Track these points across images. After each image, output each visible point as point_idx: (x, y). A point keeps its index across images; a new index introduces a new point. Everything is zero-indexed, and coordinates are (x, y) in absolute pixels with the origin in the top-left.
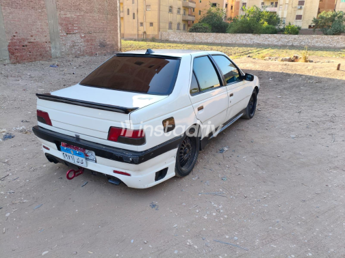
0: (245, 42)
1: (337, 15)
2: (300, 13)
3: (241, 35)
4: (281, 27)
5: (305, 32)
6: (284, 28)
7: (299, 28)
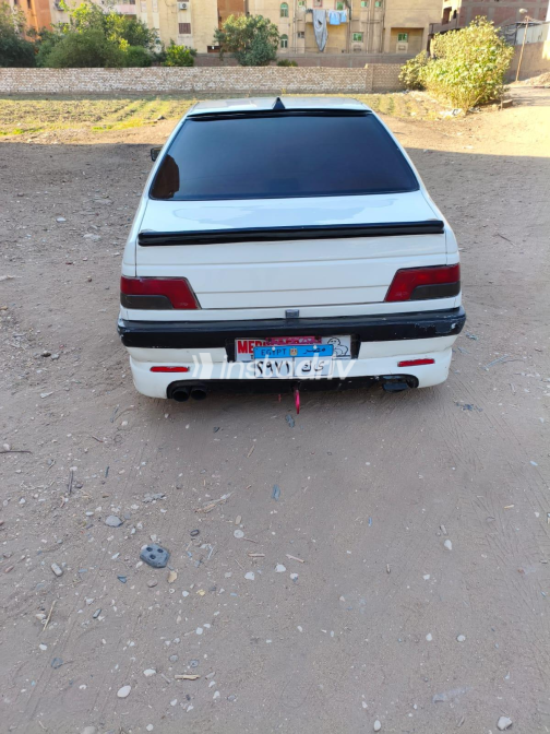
0: (91, 88)
1: (256, 23)
2: (186, 18)
3: (79, 70)
4: (158, 50)
5: (205, 61)
6: (163, 54)
7: (193, 53)
